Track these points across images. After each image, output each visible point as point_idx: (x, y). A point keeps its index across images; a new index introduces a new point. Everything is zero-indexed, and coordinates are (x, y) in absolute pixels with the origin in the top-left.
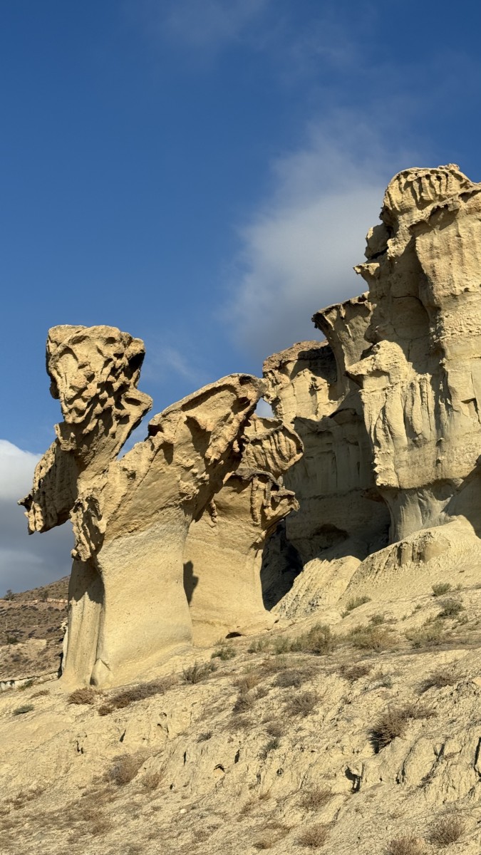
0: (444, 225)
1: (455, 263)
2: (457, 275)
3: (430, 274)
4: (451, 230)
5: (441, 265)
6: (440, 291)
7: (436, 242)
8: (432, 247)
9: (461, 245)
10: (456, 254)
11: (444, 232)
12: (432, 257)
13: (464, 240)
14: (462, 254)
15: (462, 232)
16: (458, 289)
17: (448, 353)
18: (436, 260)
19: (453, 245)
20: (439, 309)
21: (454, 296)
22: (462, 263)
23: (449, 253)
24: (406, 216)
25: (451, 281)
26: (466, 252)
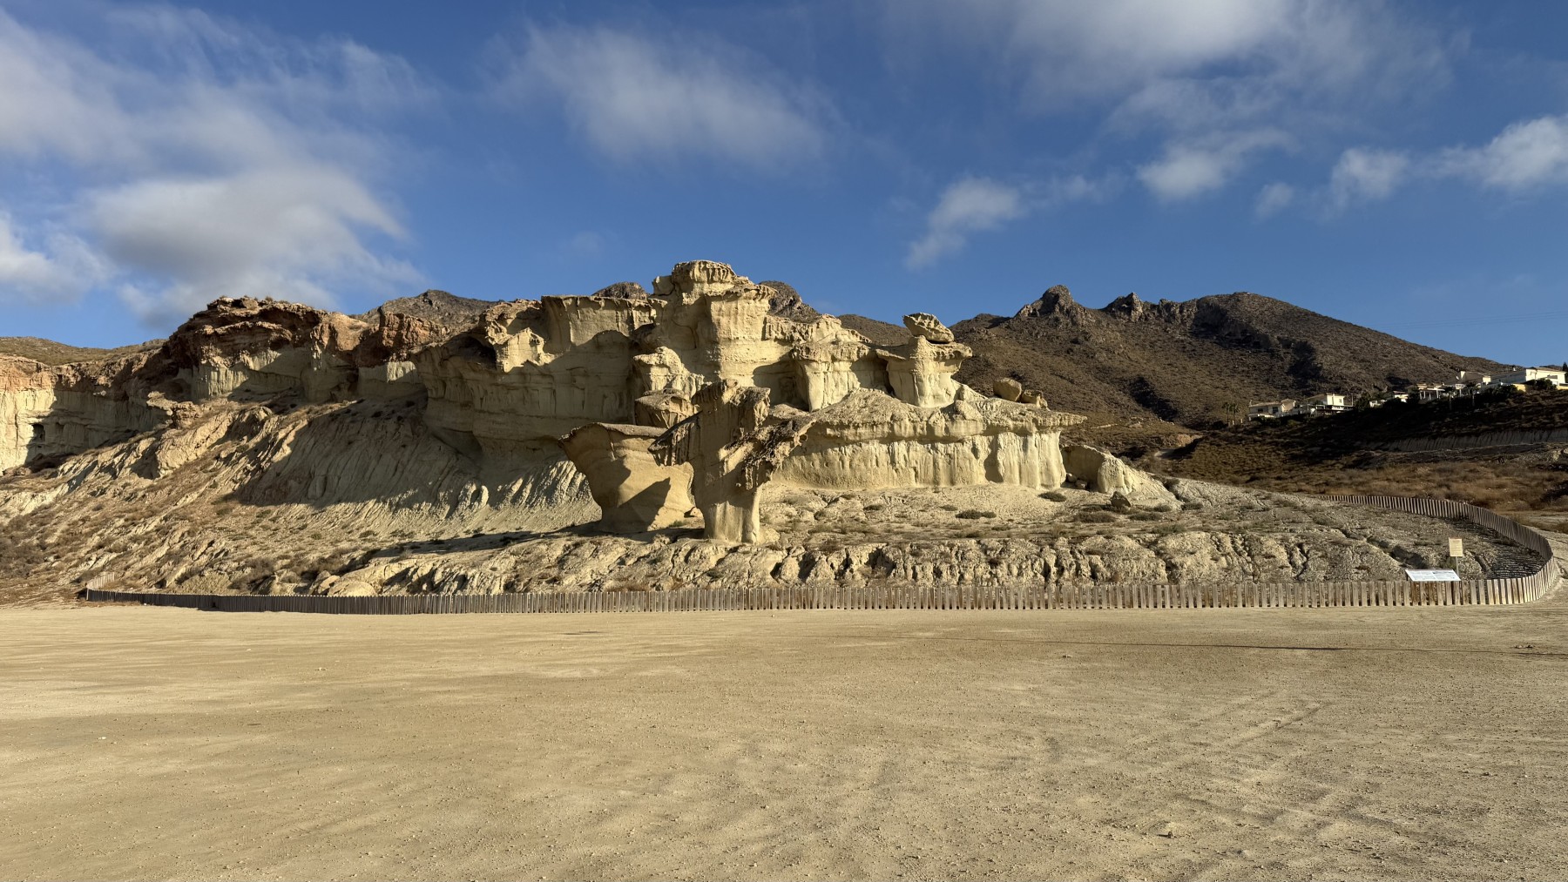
0: (729, 300)
1: (732, 322)
2: (733, 329)
3: (716, 324)
4: (734, 304)
5: (724, 320)
6: (722, 334)
7: (723, 308)
8: (720, 309)
9: (737, 313)
10: (733, 317)
11: (729, 304)
12: (719, 315)
13: (739, 312)
14: (736, 318)
15: (739, 307)
16: (733, 337)
17: (722, 369)
18: (721, 317)
19: (732, 312)
20: (718, 343)
21: (730, 340)
22: (736, 323)
23: (729, 315)
24: (699, 285)
25: (729, 331)
26: (739, 317)
